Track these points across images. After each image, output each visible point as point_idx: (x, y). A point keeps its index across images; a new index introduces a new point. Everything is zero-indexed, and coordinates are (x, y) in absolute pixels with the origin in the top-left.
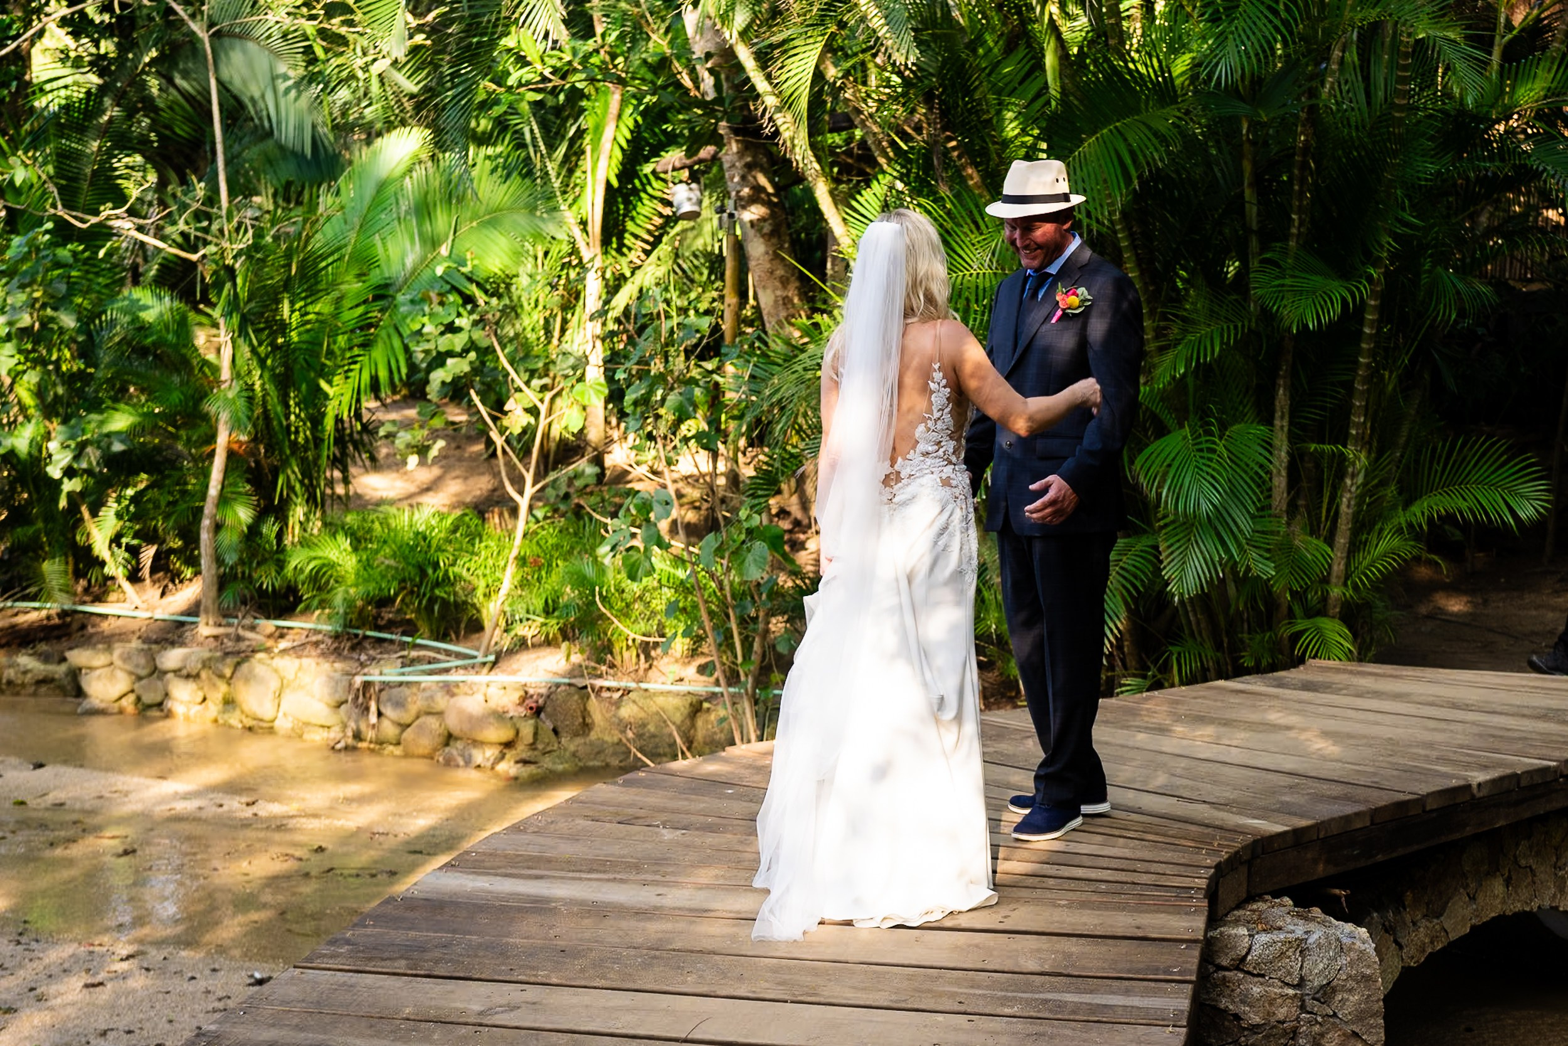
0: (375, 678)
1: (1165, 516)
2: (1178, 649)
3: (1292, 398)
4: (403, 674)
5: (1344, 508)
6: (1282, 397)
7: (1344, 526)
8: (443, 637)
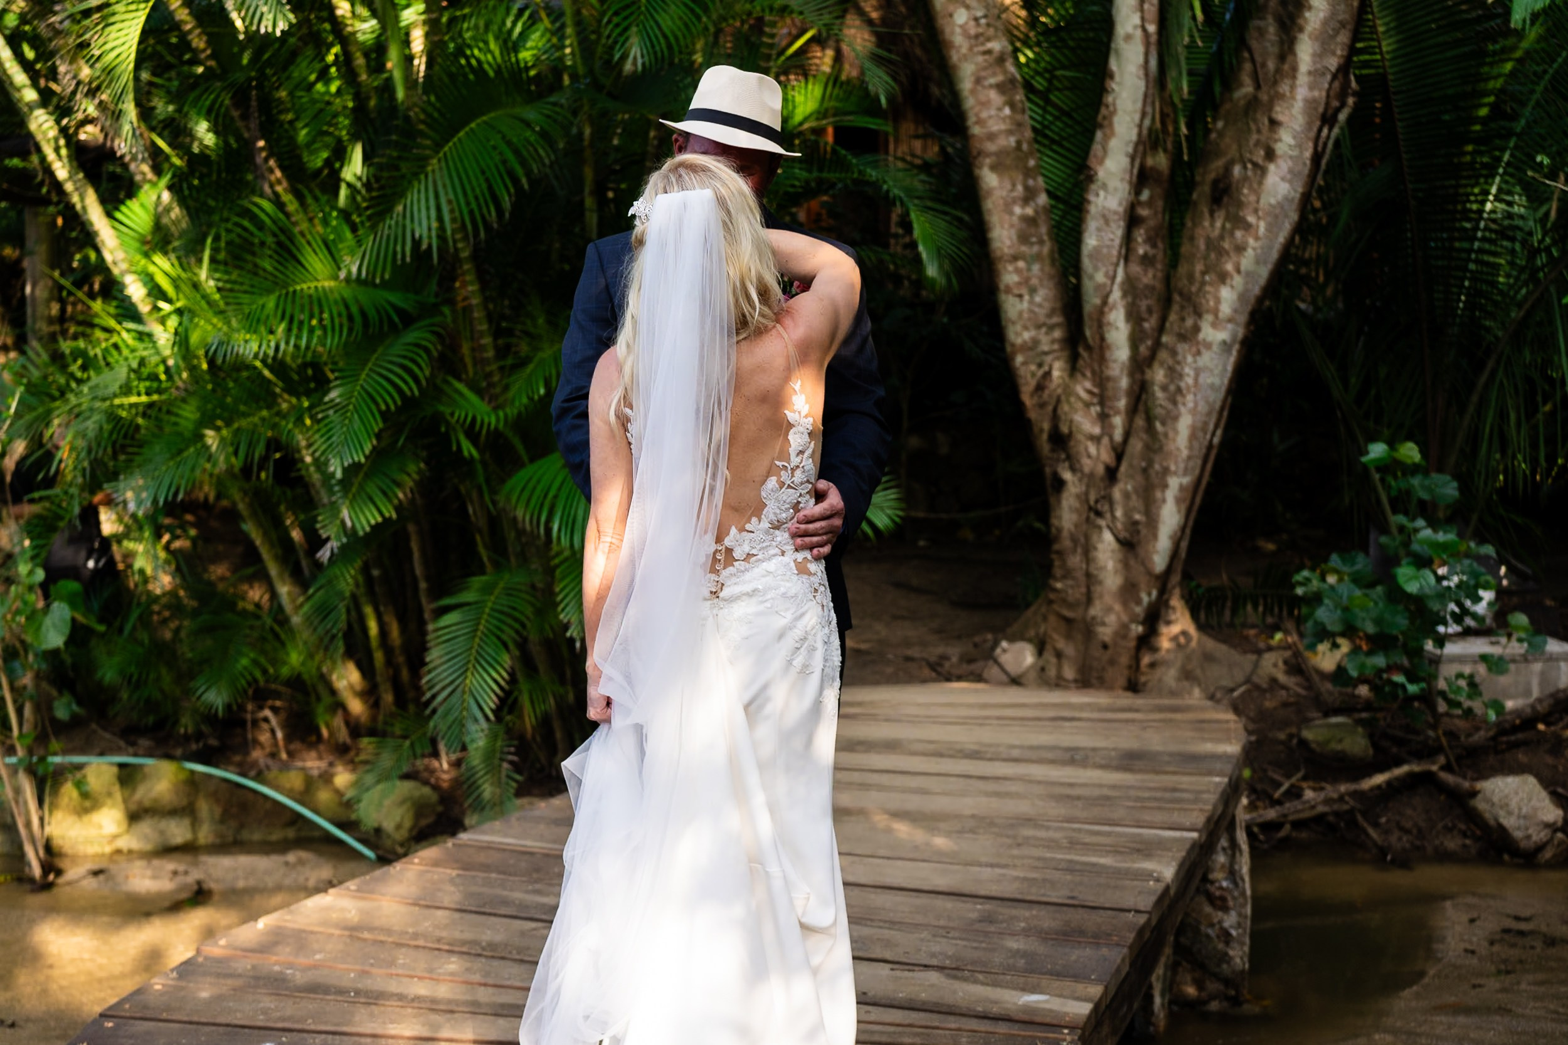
1: (558, 554)
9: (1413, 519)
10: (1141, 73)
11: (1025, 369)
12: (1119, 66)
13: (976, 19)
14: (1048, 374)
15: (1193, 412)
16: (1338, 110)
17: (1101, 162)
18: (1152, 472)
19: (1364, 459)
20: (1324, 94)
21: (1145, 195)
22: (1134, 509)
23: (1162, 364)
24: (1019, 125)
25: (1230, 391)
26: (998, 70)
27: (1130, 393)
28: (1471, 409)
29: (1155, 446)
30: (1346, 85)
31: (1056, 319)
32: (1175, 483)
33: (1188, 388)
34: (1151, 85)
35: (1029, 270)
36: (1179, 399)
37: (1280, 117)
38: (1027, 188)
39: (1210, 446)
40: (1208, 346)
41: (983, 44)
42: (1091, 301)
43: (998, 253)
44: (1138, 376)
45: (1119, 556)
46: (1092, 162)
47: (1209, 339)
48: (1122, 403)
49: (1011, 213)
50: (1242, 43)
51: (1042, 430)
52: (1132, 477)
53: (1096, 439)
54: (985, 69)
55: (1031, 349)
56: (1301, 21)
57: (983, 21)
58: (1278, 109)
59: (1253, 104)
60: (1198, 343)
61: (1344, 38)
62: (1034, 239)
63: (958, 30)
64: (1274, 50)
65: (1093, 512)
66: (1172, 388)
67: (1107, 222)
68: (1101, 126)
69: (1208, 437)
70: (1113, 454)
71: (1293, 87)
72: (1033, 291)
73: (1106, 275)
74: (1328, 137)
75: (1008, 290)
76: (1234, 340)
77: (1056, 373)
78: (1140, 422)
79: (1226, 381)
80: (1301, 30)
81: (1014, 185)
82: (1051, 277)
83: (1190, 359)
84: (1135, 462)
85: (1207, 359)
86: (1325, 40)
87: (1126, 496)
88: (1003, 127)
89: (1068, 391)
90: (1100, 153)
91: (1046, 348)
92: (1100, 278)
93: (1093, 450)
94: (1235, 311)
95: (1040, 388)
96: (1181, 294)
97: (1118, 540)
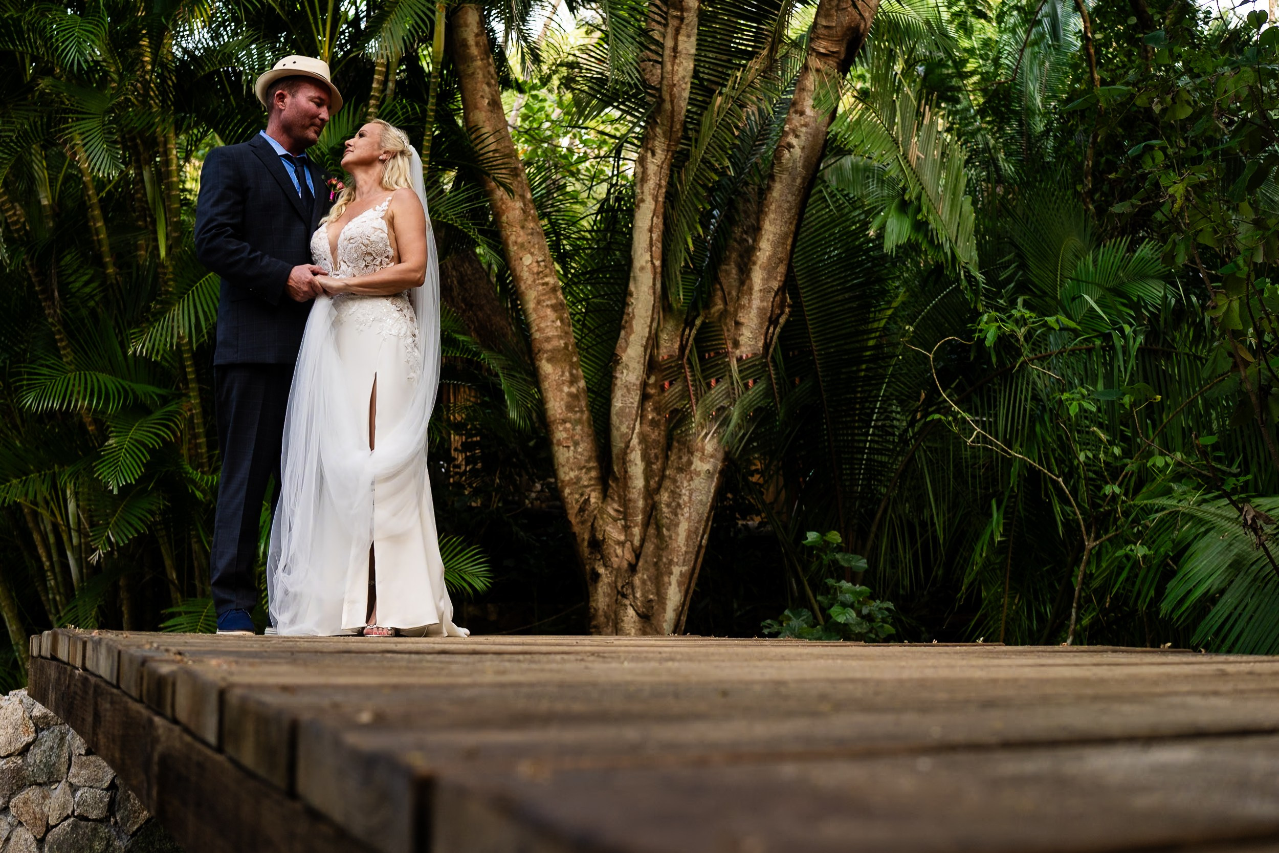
9: (839, 581)
10: (651, 291)
11: (571, 496)
12: (636, 288)
13: (538, 262)
14: (588, 500)
15: (689, 519)
16: (779, 316)
17: (625, 350)
18: (661, 564)
19: (804, 542)
20: (770, 304)
21: (652, 380)
22: (648, 592)
23: (666, 490)
24: (566, 333)
25: (712, 507)
26: (552, 296)
27: (644, 511)
28: (872, 536)
29: (662, 545)
30: (783, 300)
31: (592, 464)
32: (677, 570)
33: (685, 503)
34: (657, 300)
35: (574, 429)
36: (679, 511)
37: (742, 320)
38: (571, 374)
39: (700, 546)
40: (698, 474)
41: (542, 278)
42: (618, 444)
43: (553, 419)
44: (650, 501)
45: (639, 626)
46: (618, 351)
47: (698, 470)
48: (639, 518)
49: (561, 391)
50: (716, 279)
51: (583, 539)
52: (647, 570)
53: (622, 544)
54: (544, 295)
55: (575, 483)
56: (754, 258)
57: (542, 264)
58: (741, 315)
59: (724, 314)
60: (691, 472)
61: (782, 269)
62: (577, 409)
63: (525, 269)
64: (736, 284)
65: (620, 594)
66: (674, 504)
67: (628, 390)
68: (624, 328)
69: (699, 539)
70: (633, 555)
71: (750, 300)
72: (576, 444)
73: (628, 427)
74: (773, 333)
75: (559, 443)
76: (715, 471)
77: (593, 500)
78: (652, 531)
79: (710, 500)
80: (754, 263)
81: (563, 372)
82: (589, 436)
83: (685, 484)
84: (648, 559)
85: (698, 482)
86: (770, 271)
87: (644, 582)
88: (556, 334)
89: (602, 511)
90: (623, 345)
91: (586, 483)
92: (624, 429)
93: (619, 551)
94: (716, 450)
95: (582, 510)
96: (678, 442)
97: (637, 613)
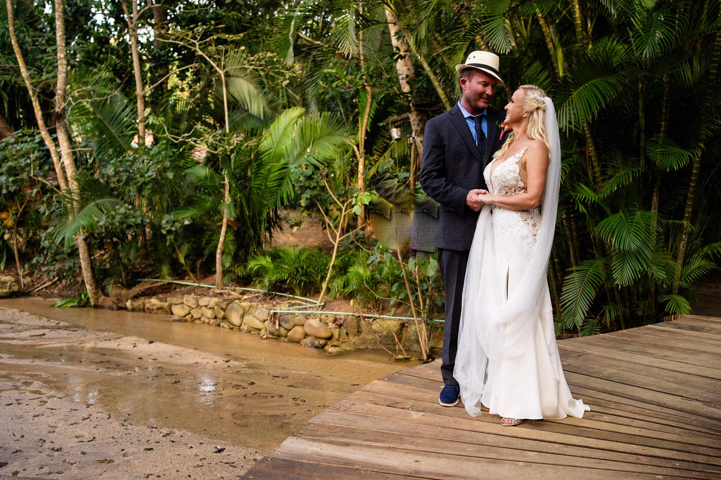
0: (278, 311)
1: (614, 251)
2: (608, 307)
3: (659, 201)
4: (289, 310)
5: (681, 247)
6: (655, 200)
7: (681, 255)
8: (304, 295)
